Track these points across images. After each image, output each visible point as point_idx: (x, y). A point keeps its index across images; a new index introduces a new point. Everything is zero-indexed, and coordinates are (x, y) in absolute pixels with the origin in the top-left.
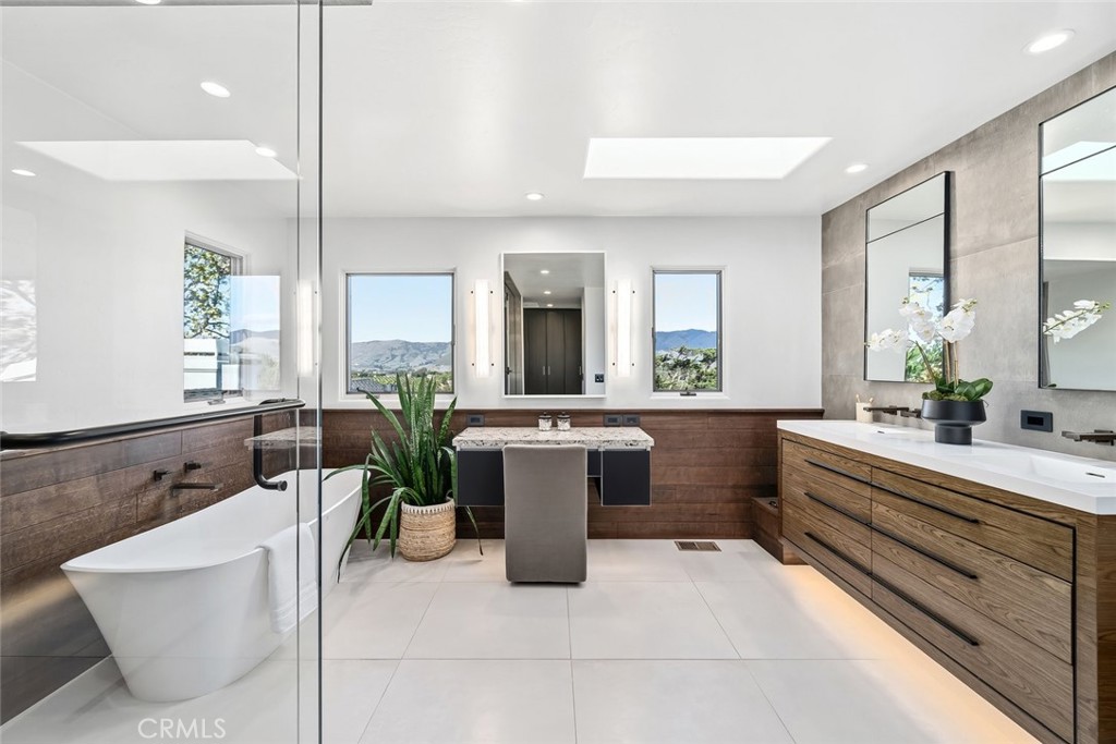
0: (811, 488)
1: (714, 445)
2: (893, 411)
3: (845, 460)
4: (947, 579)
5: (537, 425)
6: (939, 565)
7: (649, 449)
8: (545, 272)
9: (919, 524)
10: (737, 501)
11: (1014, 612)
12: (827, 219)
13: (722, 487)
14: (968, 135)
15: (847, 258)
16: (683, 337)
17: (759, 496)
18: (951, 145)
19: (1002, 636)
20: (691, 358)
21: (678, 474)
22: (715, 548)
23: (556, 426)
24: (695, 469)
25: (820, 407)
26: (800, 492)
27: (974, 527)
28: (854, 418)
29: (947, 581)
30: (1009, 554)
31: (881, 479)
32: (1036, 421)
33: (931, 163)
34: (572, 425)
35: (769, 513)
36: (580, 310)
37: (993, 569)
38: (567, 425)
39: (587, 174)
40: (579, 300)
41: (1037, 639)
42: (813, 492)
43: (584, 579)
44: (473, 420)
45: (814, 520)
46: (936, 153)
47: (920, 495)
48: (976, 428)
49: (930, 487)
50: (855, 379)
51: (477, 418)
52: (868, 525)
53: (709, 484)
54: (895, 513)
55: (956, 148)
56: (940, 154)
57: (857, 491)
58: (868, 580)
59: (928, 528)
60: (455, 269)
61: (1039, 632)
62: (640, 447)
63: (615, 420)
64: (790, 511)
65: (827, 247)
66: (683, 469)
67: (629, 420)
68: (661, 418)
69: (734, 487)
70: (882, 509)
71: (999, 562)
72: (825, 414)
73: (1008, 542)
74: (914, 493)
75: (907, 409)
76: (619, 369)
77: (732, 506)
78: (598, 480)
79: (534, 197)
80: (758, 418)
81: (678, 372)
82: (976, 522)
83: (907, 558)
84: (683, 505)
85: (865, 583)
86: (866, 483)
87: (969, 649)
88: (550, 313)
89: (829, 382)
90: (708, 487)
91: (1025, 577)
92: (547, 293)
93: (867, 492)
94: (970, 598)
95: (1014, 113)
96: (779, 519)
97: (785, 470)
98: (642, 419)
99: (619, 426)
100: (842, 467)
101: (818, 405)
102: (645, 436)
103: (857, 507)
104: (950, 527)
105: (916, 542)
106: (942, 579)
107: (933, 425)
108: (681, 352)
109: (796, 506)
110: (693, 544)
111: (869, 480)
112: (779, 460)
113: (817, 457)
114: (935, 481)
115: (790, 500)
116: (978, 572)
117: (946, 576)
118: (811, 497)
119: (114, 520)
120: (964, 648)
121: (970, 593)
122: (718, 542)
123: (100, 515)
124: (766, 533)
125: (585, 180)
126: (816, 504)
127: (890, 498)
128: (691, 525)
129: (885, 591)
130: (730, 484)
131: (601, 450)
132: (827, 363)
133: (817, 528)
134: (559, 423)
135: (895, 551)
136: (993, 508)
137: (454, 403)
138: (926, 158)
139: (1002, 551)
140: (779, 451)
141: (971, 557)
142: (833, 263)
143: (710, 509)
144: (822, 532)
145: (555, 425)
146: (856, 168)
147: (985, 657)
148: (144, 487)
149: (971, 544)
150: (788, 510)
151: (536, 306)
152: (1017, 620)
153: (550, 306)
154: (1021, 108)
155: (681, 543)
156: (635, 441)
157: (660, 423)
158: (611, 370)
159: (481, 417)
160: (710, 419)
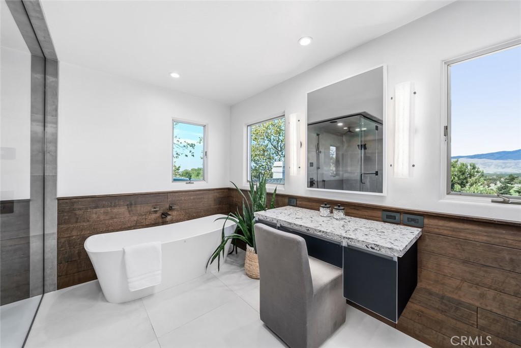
44: (290, 201)
63: (394, 217)
66: (491, 292)
98: (426, 221)
99: (397, 224)
119: (135, 222)
123: (128, 220)
148: (150, 213)
156: (378, 246)
157: (454, 230)
158: (389, 171)
159: (295, 201)
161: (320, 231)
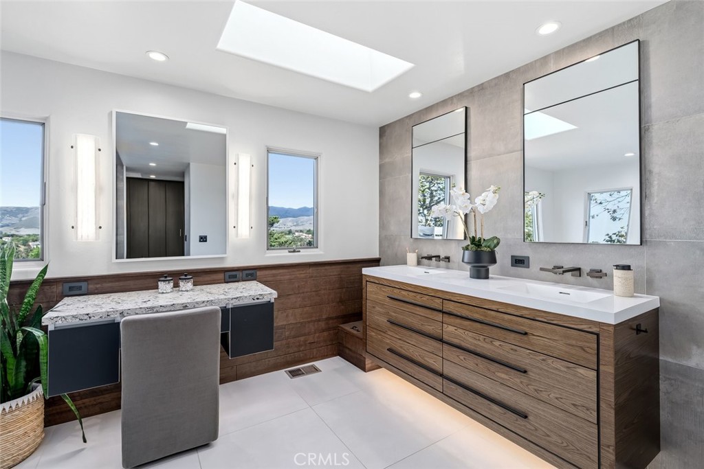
0: (391, 316)
1: (314, 290)
2: (429, 258)
3: (420, 295)
4: (503, 374)
5: (157, 287)
6: (496, 365)
7: (273, 301)
8: (154, 144)
9: (482, 338)
10: (328, 329)
11: (555, 393)
12: (383, 131)
13: (319, 321)
14: (478, 86)
15: (398, 156)
17: (344, 323)
18: (468, 90)
19: (546, 409)
21: (287, 316)
22: (316, 370)
23: (178, 286)
24: (300, 310)
25: (378, 256)
26: (383, 320)
27: (525, 338)
28: (405, 263)
29: (503, 376)
30: (551, 354)
31: (450, 307)
32: (519, 262)
33: (455, 101)
34: (195, 284)
35: (353, 336)
36: (182, 183)
37: (539, 365)
38: (189, 285)
39: (220, 46)
40: (183, 174)
41: (572, 409)
42: (393, 319)
44: (71, 289)
45: (394, 339)
46: (458, 95)
47: (482, 317)
48: (492, 268)
49: (489, 312)
50: (403, 237)
51: (78, 286)
52: (441, 340)
53: (309, 320)
54: (462, 331)
55: (471, 93)
56: (461, 96)
57: (431, 317)
58: (440, 379)
59: (488, 340)
60: (47, 118)
61: (574, 405)
62: (266, 299)
63: (235, 276)
64: (373, 334)
65: (383, 149)
66: (291, 311)
67: (247, 275)
68: (274, 272)
69: (328, 319)
70: (451, 329)
71: (543, 360)
72: (381, 261)
73: (550, 346)
74: (476, 316)
75: (439, 256)
76: (239, 232)
77: (325, 334)
79: (157, 57)
80: (342, 266)
82: (526, 334)
83: (471, 361)
84: (292, 340)
85: (437, 382)
86: (440, 311)
87: (521, 421)
88: (152, 184)
89: (384, 240)
90: (309, 322)
91: (563, 369)
92: (153, 164)
93: (439, 317)
94: (521, 386)
95: (507, 76)
96: (363, 341)
97: (369, 304)
98: (259, 273)
99: (238, 281)
100: (419, 300)
101: (377, 256)
102: (267, 290)
103: (429, 328)
104: (506, 338)
105: (479, 350)
106: (499, 374)
107: (468, 267)
109: (379, 329)
110: (299, 370)
111: (441, 308)
112: (364, 296)
113: (397, 294)
114: (494, 307)
115: (373, 326)
116: (528, 368)
117: (503, 373)
118: (392, 323)
120: (517, 420)
121: (521, 382)
122: (317, 364)
124: (350, 350)
125: (218, 50)
126: (396, 328)
127: (458, 321)
128: (297, 354)
129: (454, 386)
130: (324, 317)
131: (230, 306)
132: (383, 226)
133: (397, 346)
134: (181, 283)
135: (462, 358)
136: (538, 323)
137: (44, 271)
138: (452, 97)
139: (545, 352)
140: (364, 291)
141: (521, 357)
142: (387, 160)
143: (311, 339)
144: (401, 347)
145: (176, 285)
146: (415, 95)
147: (533, 425)
149: (522, 349)
150: (371, 333)
151: (138, 175)
152: (557, 398)
153: (153, 177)
154: (511, 73)
155: (290, 372)
156: (261, 295)
157: (274, 275)
158: (231, 231)
159: (84, 285)
160: (311, 270)
161: (204, 302)
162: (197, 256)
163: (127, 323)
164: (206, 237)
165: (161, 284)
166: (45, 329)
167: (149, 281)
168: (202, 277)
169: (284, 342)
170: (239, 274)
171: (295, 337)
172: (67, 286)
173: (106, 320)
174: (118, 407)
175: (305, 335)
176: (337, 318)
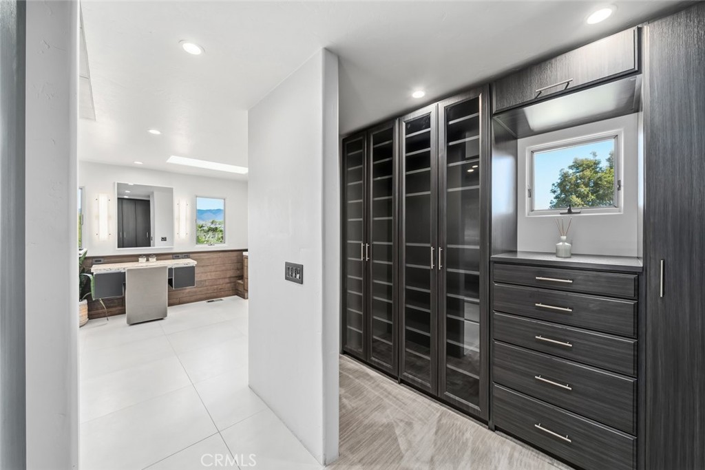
1: (222, 263)
5: (138, 261)
7: (194, 266)
10: (230, 282)
13: (225, 278)
16: (214, 213)
20: (218, 226)
21: (207, 276)
24: (214, 273)
34: (157, 260)
36: (149, 201)
38: (154, 259)
39: (169, 161)
40: (149, 196)
43: (166, 316)
51: (99, 260)
62: (191, 265)
63: (178, 256)
66: (209, 273)
67: (185, 256)
69: (230, 278)
76: (180, 236)
77: (229, 285)
78: (172, 279)
81: (211, 233)
84: (209, 288)
90: (219, 279)
96: (246, 287)
98: (191, 255)
99: (180, 259)
102: (193, 261)
108: (212, 223)
110: (213, 300)
122: (223, 299)
128: (213, 294)
130: (228, 276)
131: (173, 267)
134: (150, 259)
137: (85, 253)
143: (220, 287)
145: (148, 260)
155: (208, 301)
156: (189, 264)
157: (200, 256)
158: (176, 236)
159: (102, 259)
160: (221, 254)
162: (157, 246)
163: (128, 270)
164: (166, 238)
165: (140, 259)
166: (92, 274)
167: (135, 258)
168: (159, 256)
169: (205, 288)
170: (180, 256)
171: (211, 286)
172: (94, 260)
173: (117, 271)
174: (124, 313)
175: (217, 285)
176: (236, 277)
